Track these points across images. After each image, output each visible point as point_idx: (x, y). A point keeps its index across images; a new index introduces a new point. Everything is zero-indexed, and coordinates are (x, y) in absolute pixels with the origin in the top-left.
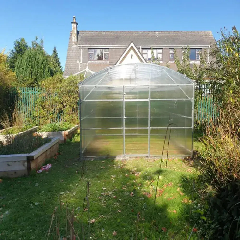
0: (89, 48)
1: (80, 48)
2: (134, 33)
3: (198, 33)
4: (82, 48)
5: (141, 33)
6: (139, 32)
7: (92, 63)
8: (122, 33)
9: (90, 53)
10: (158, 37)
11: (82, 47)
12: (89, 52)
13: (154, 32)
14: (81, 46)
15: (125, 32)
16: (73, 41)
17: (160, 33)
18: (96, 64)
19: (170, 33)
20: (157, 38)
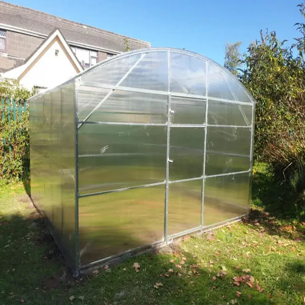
2: (49, 17)
3: (136, 41)
5: (60, 20)
6: (57, 19)
8: (26, 10)
10: (87, 33)
13: (81, 24)
15: (31, 10)
17: (89, 28)
19: (103, 32)
20: (87, 35)
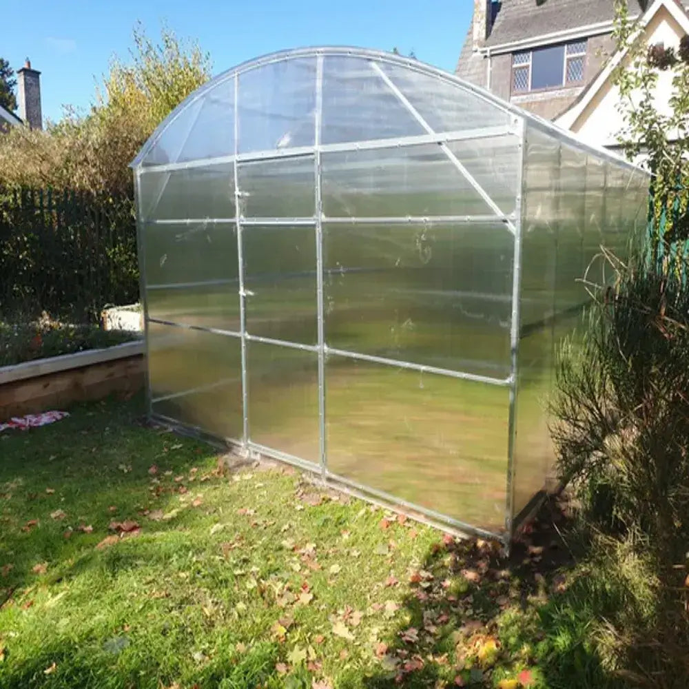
0: (515, 53)
1: (486, 57)
4: (492, 56)
7: (522, 100)
9: (516, 69)
11: (491, 51)
12: (515, 66)
14: (488, 49)
16: (475, 37)
18: (535, 103)
